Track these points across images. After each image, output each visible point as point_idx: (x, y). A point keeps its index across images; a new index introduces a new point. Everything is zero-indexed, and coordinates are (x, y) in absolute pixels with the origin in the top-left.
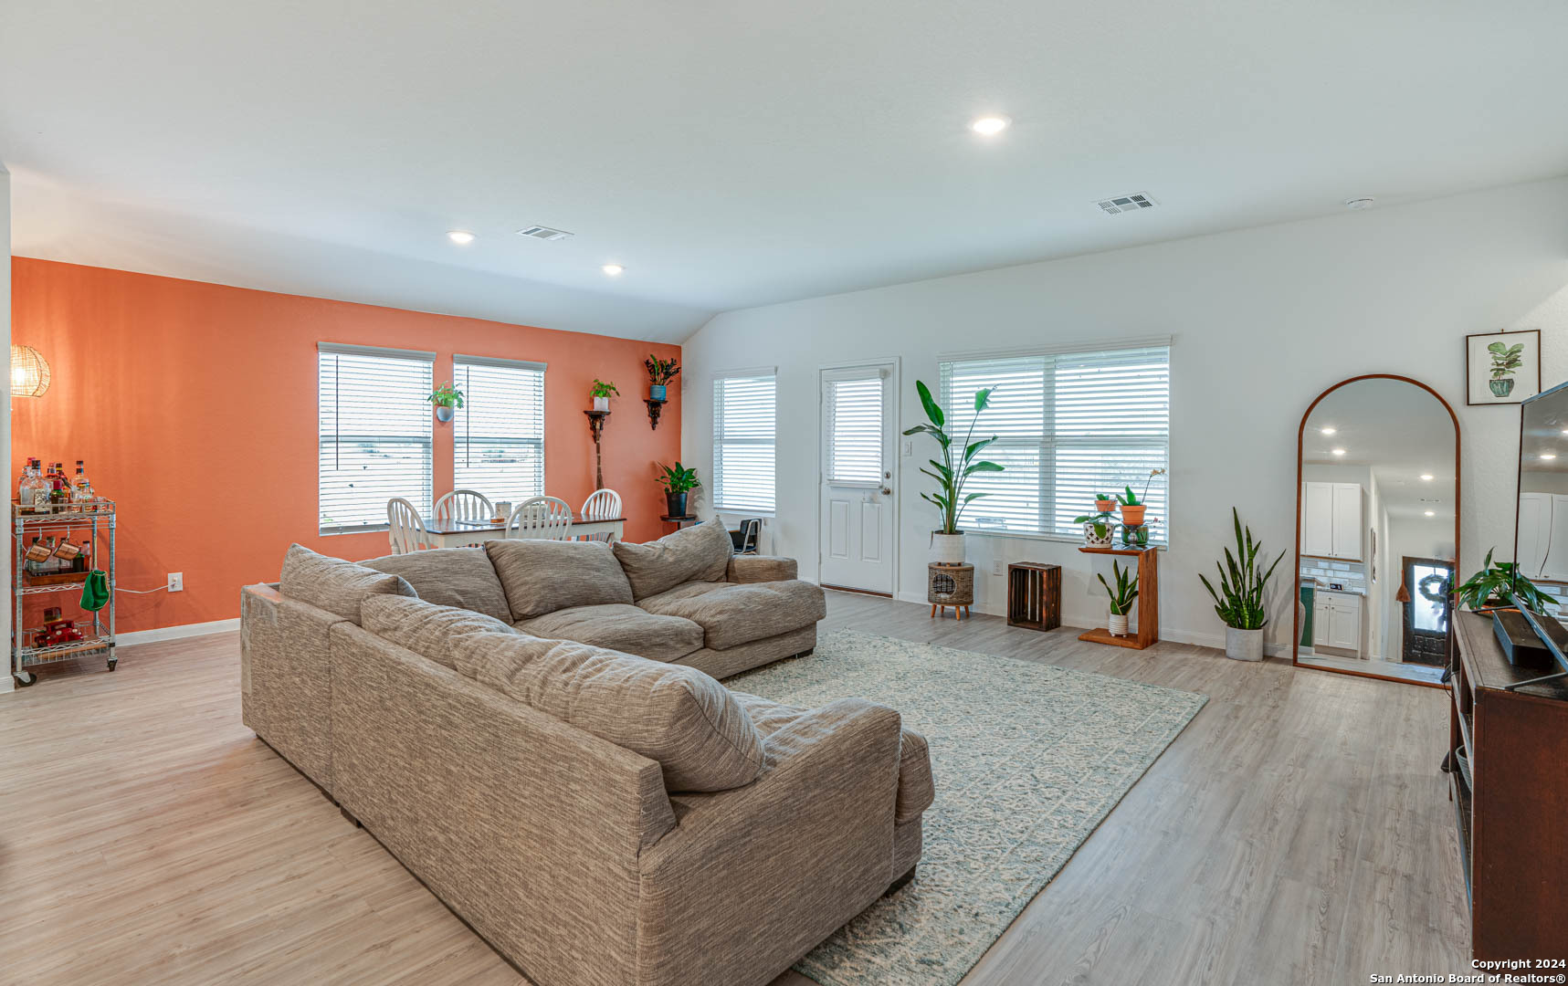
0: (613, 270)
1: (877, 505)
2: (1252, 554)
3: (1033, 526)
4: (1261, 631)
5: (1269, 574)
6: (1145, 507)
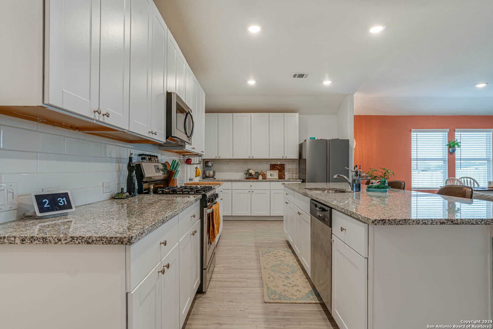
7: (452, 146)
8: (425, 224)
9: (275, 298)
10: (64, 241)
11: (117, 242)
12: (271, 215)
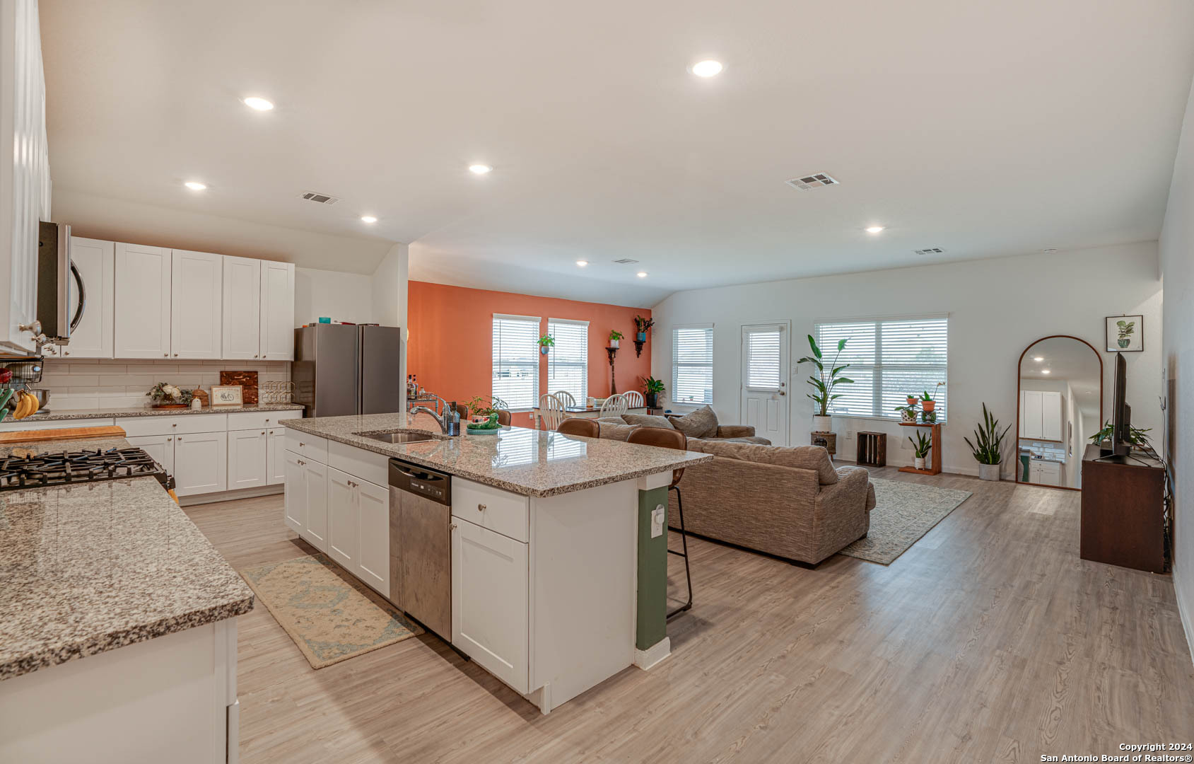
0: (642, 275)
1: (776, 401)
2: (993, 426)
3: (868, 412)
4: (998, 466)
5: (1003, 436)
6: (935, 402)
7: (545, 343)
8: (591, 486)
9: (332, 654)
10: (90, 649)
11: (225, 614)
12: (230, 489)
